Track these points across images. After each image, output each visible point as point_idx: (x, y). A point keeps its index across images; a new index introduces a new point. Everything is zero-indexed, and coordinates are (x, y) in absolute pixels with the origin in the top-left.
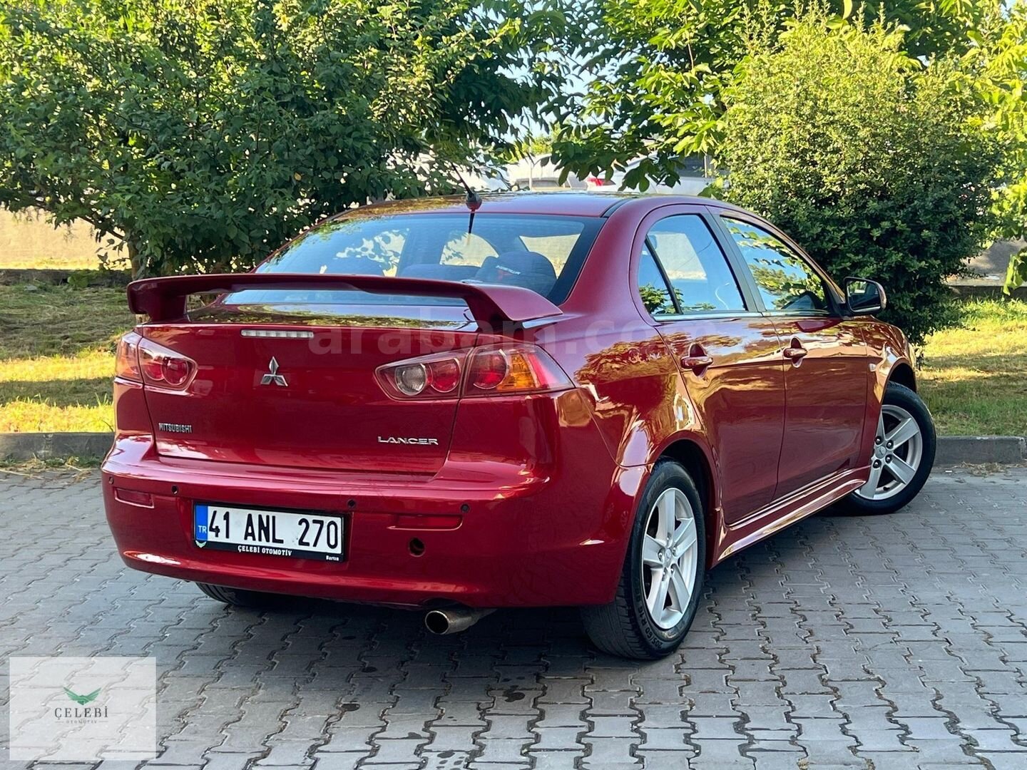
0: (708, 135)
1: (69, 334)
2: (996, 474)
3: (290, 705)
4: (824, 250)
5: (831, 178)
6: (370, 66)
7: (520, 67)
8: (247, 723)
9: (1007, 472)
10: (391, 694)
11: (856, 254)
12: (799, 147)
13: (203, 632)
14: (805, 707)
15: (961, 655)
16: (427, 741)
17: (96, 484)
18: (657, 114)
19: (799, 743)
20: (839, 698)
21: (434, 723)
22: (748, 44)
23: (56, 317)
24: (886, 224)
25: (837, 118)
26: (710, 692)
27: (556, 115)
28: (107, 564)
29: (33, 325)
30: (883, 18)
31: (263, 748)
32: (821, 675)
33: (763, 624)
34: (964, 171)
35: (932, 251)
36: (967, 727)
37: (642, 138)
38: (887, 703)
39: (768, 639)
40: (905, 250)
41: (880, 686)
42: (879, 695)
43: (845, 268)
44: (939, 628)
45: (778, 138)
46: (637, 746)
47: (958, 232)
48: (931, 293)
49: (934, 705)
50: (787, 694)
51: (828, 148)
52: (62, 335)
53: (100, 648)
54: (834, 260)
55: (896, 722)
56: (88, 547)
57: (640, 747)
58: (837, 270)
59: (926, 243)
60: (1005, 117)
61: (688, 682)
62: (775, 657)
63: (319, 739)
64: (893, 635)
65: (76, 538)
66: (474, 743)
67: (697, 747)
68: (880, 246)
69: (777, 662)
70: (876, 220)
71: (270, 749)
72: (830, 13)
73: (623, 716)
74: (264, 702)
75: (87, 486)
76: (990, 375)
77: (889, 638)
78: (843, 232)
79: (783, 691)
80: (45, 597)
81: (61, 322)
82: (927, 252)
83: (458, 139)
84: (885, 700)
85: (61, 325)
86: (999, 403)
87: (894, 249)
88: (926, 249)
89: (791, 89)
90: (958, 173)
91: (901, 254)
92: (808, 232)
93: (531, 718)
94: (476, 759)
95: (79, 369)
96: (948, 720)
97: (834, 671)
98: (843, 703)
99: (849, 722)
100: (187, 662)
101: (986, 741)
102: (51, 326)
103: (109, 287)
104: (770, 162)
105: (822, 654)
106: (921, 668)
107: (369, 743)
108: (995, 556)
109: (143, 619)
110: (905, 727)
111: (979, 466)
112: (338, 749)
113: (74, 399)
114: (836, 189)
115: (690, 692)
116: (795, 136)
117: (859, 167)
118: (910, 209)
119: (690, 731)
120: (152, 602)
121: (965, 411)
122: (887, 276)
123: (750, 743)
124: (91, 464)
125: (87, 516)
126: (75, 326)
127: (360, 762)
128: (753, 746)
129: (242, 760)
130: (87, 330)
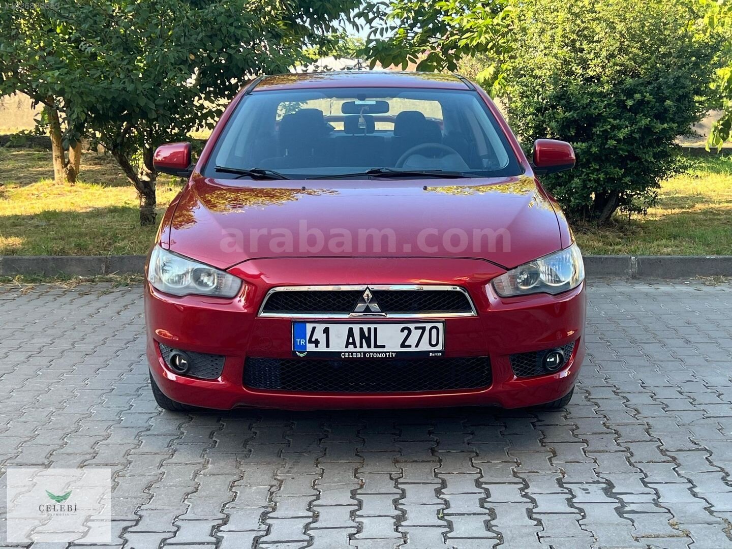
0: (486, 32)
2: (722, 284)
3: (236, 478)
4: (592, 115)
5: (594, 61)
8: (204, 494)
9: (729, 282)
10: (317, 466)
11: (615, 119)
12: (570, 38)
13: (151, 416)
14: (655, 474)
16: (357, 507)
17: (39, 296)
18: (445, 17)
19: (662, 505)
20: (679, 465)
21: (359, 491)
24: (638, 96)
26: (574, 462)
27: (365, 19)
28: (61, 360)
31: (222, 516)
32: (658, 447)
33: (597, 404)
35: (671, 116)
37: (429, 37)
38: (719, 469)
39: (605, 417)
40: (651, 116)
41: (709, 455)
42: (710, 462)
43: (606, 130)
45: (554, 31)
46: (531, 510)
47: (689, 102)
50: (636, 462)
51: (594, 39)
53: (70, 431)
54: (597, 123)
56: (44, 346)
57: (534, 511)
58: (600, 131)
59: (666, 110)
61: (554, 453)
62: (616, 432)
63: (267, 507)
64: (703, 412)
65: (33, 338)
66: (396, 509)
67: (581, 510)
68: (632, 113)
69: (620, 436)
70: (630, 93)
71: (228, 516)
73: (510, 483)
74: (214, 475)
75: (32, 297)
77: (700, 414)
78: (606, 102)
79: (633, 460)
80: (16, 387)
82: (666, 117)
84: (717, 467)
87: (643, 116)
88: (667, 115)
91: (649, 119)
92: (579, 102)
93: (436, 486)
94: (403, 523)
97: (668, 443)
98: (684, 469)
99: (694, 486)
100: (144, 442)
105: (653, 429)
107: (309, 510)
109: (100, 406)
111: (709, 278)
112: (284, 516)
113: (15, 231)
114: (599, 70)
115: (558, 462)
116: (568, 29)
117: (616, 53)
118: (656, 85)
119: (570, 496)
120: (104, 391)
121: (690, 237)
122: (637, 136)
123: (623, 506)
124: (33, 281)
125: (37, 321)
126: (7, 176)
127: (307, 527)
128: (627, 509)
129: (207, 527)
130: (16, 179)
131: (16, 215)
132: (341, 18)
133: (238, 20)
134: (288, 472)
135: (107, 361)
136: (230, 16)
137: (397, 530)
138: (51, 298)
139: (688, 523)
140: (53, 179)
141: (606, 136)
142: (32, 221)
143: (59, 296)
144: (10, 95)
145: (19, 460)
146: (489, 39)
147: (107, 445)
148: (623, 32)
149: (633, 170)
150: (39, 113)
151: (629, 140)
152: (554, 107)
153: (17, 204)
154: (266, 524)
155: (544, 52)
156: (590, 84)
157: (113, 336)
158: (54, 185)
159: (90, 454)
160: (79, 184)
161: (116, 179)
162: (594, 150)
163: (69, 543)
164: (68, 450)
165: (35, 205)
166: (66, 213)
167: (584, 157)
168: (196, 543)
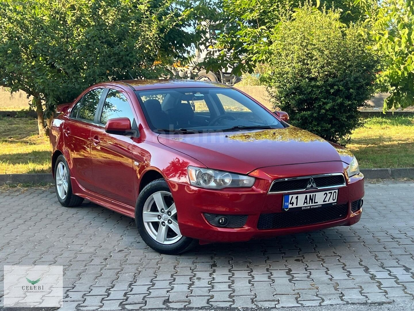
0: (266, 53)
1: (12, 136)
2: (380, 183)
3: (119, 270)
4: (312, 98)
5: (314, 70)
6: (135, 28)
7: (190, 27)
8: (104, 277)
9: (384, 182)
10: (157, 265)
11: (325, 99)
12: (302, 58)
13: (82, 245)
14: (311, 266)
15: (369, 246)
16: (173, 281)
17: (30, 194)
18: (245, 45)
19: (310, 278)
20: (324, 262)
21: (175, 275)
22: (281, 18)
23: (6, 130)
24: (336, 87)
25: (316, 47)
26: (277, 262)
27: (205, 46)
28: (41, 223)
30: (333, 7)
31: (111, 285)
32: (317, 255)
34: (365, 66)
35: (354, 97)
36: (372, 271)
37: (239, 55)
38: (342, 264)
40: (343, 97)
41: (339, 258)
42: (339, 261)
43: (320, 105)
44: (360, 237)
45: (294, 54)
47: (364, 90)
48: (354, 114)
49: (360, 264)
50: (305, 261)
51: (313, 58)
52: (9, 137)
53: (44, 252)
54: (316, 102)
55: (346, 270)
56: (32, 217)
57: (252, 281)
58: (317, 105)
59: (351, 94)
60: (381, 45)
61: (268, 258)
62: (300, 249)
63: (132, 281)
65: (27, 213)
66: (190, 281)
67: (273, 280)
68: (334, 96)
69: (301, 251)
70: (332, 86)
71: (114, 285)
72: (313, 6)
73: (245, 270)
74: (109, 269)
75: (27, 194)
76: (377, 146)
78: (320, 91)
79: (303, 260)
80: (19, 234)
81: (8, 132)
82: (352, 98)
83: (166, 56)
84: (341, 262)
86: (380, 156)
87: (339, 97)
88: (351, 97)
89: (298, 35)
90: (363, 67)
91: (342, 99)
92: (306, 91)
93: (210, 272)
94: (192, 286)
95: (18, 150)
96: (365, 269)
98: (326, 264)
99: (329, 270)
101: (379, 275)
102: (4, 133)
103: (26, 117)
104: (291, 64)
106: (354, 251)
107: (151, 282)
108: (381, 212)
109: (59, 242)
110: (349, 272)
111: (373, 180)
112: (140, 284)
113: (18, 161)
114: (316, 74)
115: (269, 262)
116: (300, 54)
117: (325, 65)
118: (345, 81)
119: (270, 275)
120: (61, 236)
121: (368, 159)
122: (336, 107)
123: (293, 278)
124: (27, 186)
125: (29, 205)
126: (14, 133)
127: (149, 289)
129: (104, 289)
130: (19, 135)
131: (19, 154)
132: (192, 46)
133: (131, 53)
135: (62, 223)
136: (127, 51)
137: (189, 289)
138: (36, 195)
139: (318, 284)
140: (38, 134)
141: (320, 108)
142: (27, 156)
143: (40, 194)
144: (16, 92)
146: (267, 57)
147: (61, 258)
148: (328, 55)
149: (336, 125)
150: (31, 101)
151: (332, 109)
152: (294, 93)
154: (131, 288)
156: (312, 81)
157: (67, 212)
158: (38, 137)
159: (53, 261)
162: (315, 115)
164: (43, 260)
165: (28, 148)
167: (310, 119)
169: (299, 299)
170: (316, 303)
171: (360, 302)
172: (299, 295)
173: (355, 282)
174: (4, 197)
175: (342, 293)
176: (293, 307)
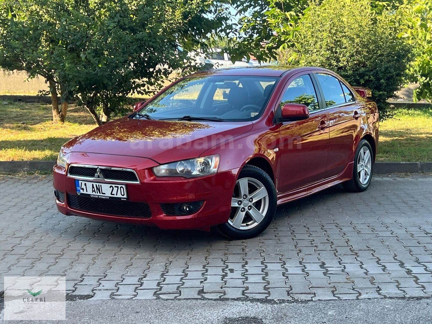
1: (24, 122)
2: (409, 177)
3: (150, 260)
5: (343, 59)
6: (159, 14)
7: (210, 13)
8: (135, 266)
9: (413, 176)
10: (188, 256)
12: (330, 46)
14: (345, 260)
15: (403, 241)
16: (205, 272)
17: (49, 181)
19: (345, 271)
20: (358, 256)
21: (207, 266)
23: (18, 115)
24: (366, 77)
25: (347, 34)
26: (309, 255)
27: (225, 33)
29: (9, 118)
31: (143, 274)
32: (350, 249)
33: (326, 231)
34: (396, 56)
35: (384, 88)
36: (408, 266)
38: (376, 258)
39: (328, 236)
40: (373, 88)
41: (373, 252)
42: (373, 255)
44: (393, 232)
45: (322, 42)
46: (285, 273)
47: (394, 80)
48: (382, 105)
49: (394, 258)
51: (342, 47)
52: (22, 122)
55: (380, 264)
57: (286, 273)
59: (381, 85)
61: (300, 251)
62: (332, 243)
63: (164, 271)
64: (376, 235)
65: (48, 201)
66: (223, 272)
67: (307, 273)
69: (333, 244)
70: (362, 76)
71: (146, 275)
73: (277, 263)
74: (140, 259)
75: (45, 182)
76: (404, 139)
77: (375, 235)
79: (337, 254)
80: (43, 222)
81: (20, 117)
82: (381, 88)
85: (20, 118)
86: (408, 149)
90: (394, 57)
93: (243, 264)
94: (225, 278)
95: (32, 136)
96: (400, 263)
97: (355, 247)
98: (360, 258)
99: (363, 264)
101: (415, 270)
102: (16, 119)
103: (38, 103)
104: (319, 52)
105: (349, 241)
106: (388, 246)
107: (183, 273)
108: (412, 207)
110: (384, 266)
111: (402, 174)
112: (172, 275)
113: (34, 148)
114: (345, 63)
115: (301, 255)
116: (329, 41)
117: (354, 54)
118: (375, 71)
119: (304, 268)
121: (395, 152)
123: (327, 272)
124: (45, 174)
125: (49, 193)
126: (26, 118)
127: (182, 279)
128: (328, 273)
129: (137, 279)
130: (32, 120)
131: (34, 140)
132: (212, 33)
133: (155, 39)
134: (174, 258)
137: (222, 280)
139: (354, 278)
140: (52, 120)
142: (43, 143)
145: (48, 252)
148: (358, 43)
153: (33, 133)
154: (164, 278)
155: (316, 53)
156: (341, 71)
158: (53, 123)
159: (81, 250)
160: (66, 123)
161: (86, 120)
163: (75, 284)
164: (71, 248)
165: (43, 134)
166: (60, 139)
168: (132, 284)
169: (335, 293)
170: (354, 297)
171: (398, 296)
172: (336, 288)
173: (391, 277)
174: (22, 185)
175: (378, 287)
176: (330, 300)
